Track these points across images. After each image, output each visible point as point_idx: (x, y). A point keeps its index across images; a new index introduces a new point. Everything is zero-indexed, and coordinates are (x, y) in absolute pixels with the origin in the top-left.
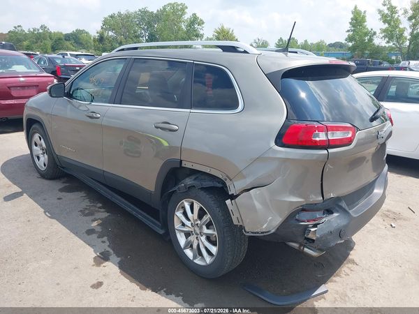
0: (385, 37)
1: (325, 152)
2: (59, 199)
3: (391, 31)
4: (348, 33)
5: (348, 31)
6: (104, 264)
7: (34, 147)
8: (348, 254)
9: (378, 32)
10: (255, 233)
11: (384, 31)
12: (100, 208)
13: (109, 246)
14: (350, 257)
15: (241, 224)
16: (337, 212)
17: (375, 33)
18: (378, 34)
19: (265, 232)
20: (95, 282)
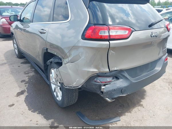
1: (108, 43)
2: (19, 66)
6: (20, 96)
7: (15, 45)
8: (141, 101)
10: (70, 87)
12: (33, 71)
13: (27, 88)
14: (141, 103)
15: (62, 82)
16: (122, 78)
19: (76, 87)
20: (11, 104)
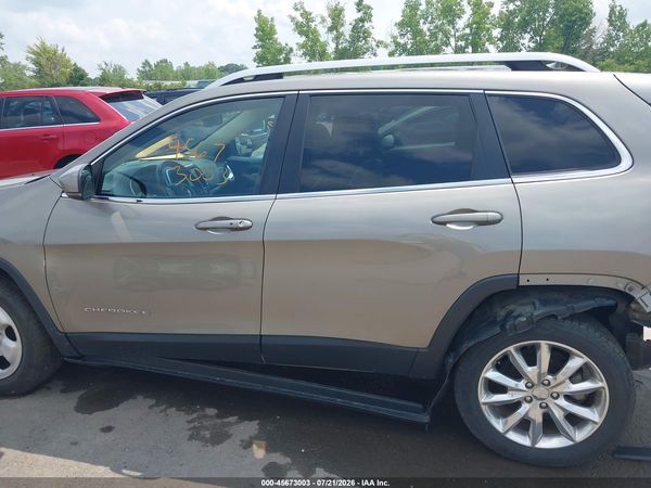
0: (305, 54)
2: (105, 430)
3: (311, 47)
4: (255, 51)
5: (255, 47)
9: (295, 47)
11: (302, 46)
17: (291, 50)
18: (295, 52)
